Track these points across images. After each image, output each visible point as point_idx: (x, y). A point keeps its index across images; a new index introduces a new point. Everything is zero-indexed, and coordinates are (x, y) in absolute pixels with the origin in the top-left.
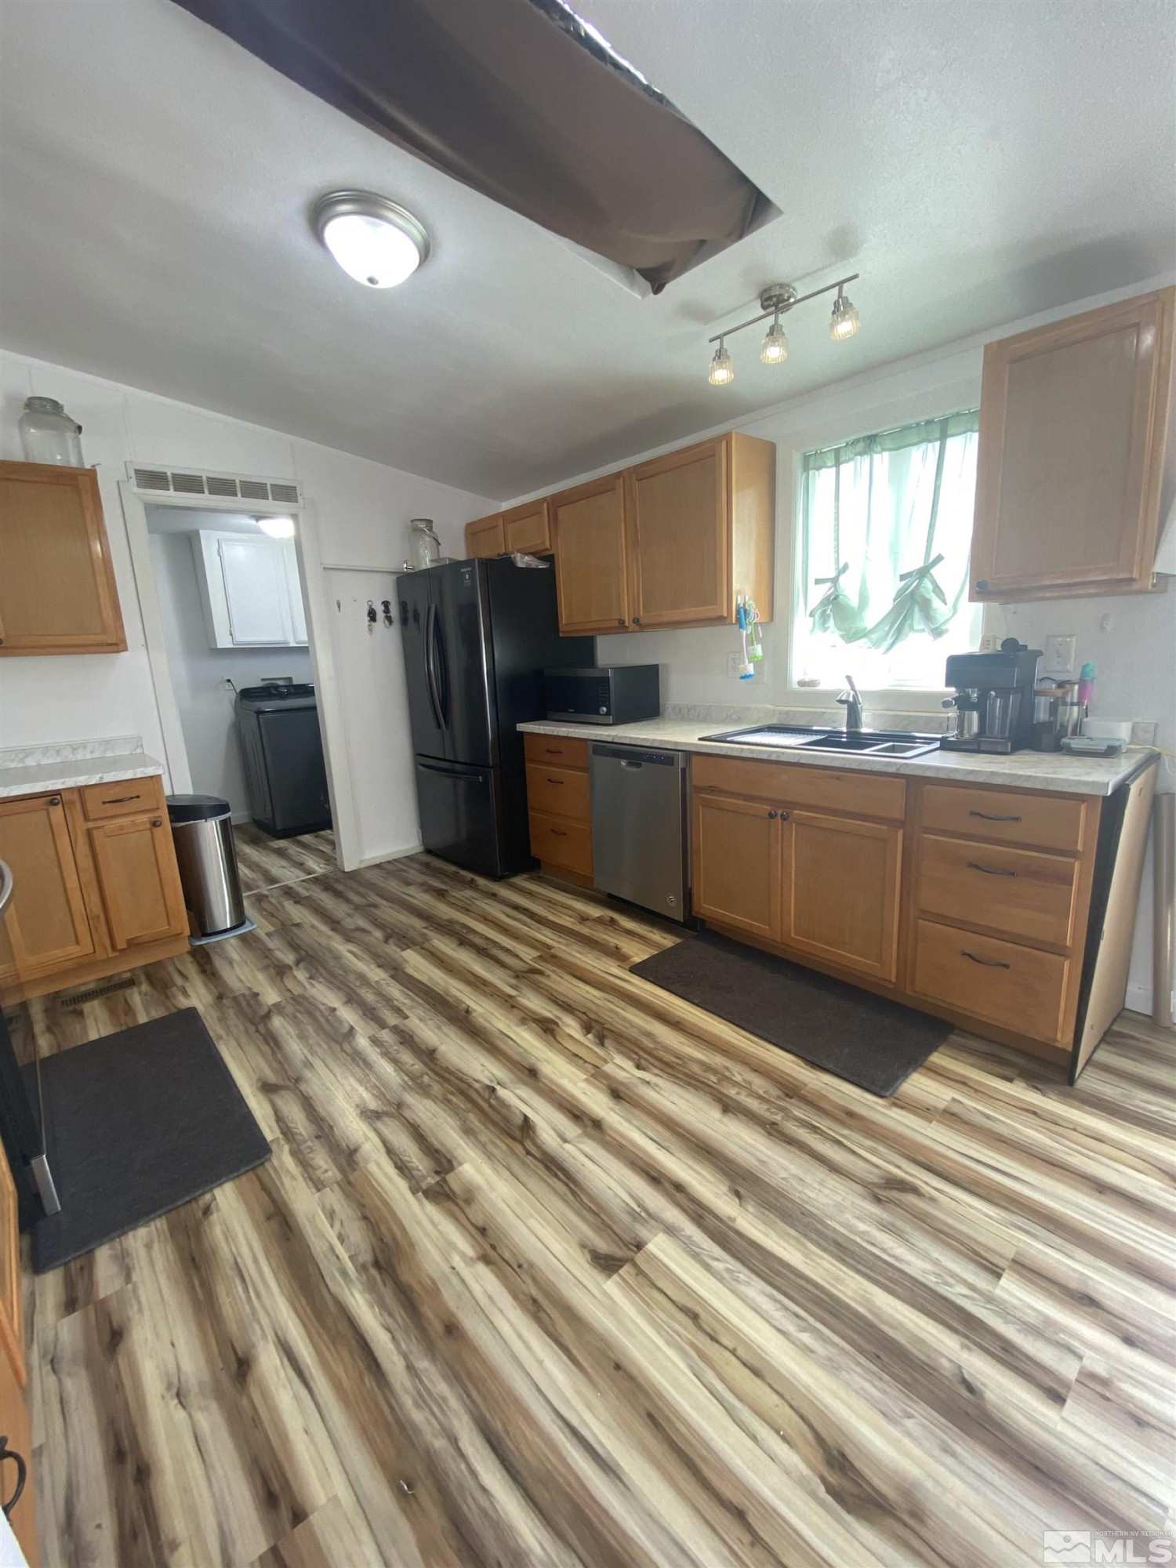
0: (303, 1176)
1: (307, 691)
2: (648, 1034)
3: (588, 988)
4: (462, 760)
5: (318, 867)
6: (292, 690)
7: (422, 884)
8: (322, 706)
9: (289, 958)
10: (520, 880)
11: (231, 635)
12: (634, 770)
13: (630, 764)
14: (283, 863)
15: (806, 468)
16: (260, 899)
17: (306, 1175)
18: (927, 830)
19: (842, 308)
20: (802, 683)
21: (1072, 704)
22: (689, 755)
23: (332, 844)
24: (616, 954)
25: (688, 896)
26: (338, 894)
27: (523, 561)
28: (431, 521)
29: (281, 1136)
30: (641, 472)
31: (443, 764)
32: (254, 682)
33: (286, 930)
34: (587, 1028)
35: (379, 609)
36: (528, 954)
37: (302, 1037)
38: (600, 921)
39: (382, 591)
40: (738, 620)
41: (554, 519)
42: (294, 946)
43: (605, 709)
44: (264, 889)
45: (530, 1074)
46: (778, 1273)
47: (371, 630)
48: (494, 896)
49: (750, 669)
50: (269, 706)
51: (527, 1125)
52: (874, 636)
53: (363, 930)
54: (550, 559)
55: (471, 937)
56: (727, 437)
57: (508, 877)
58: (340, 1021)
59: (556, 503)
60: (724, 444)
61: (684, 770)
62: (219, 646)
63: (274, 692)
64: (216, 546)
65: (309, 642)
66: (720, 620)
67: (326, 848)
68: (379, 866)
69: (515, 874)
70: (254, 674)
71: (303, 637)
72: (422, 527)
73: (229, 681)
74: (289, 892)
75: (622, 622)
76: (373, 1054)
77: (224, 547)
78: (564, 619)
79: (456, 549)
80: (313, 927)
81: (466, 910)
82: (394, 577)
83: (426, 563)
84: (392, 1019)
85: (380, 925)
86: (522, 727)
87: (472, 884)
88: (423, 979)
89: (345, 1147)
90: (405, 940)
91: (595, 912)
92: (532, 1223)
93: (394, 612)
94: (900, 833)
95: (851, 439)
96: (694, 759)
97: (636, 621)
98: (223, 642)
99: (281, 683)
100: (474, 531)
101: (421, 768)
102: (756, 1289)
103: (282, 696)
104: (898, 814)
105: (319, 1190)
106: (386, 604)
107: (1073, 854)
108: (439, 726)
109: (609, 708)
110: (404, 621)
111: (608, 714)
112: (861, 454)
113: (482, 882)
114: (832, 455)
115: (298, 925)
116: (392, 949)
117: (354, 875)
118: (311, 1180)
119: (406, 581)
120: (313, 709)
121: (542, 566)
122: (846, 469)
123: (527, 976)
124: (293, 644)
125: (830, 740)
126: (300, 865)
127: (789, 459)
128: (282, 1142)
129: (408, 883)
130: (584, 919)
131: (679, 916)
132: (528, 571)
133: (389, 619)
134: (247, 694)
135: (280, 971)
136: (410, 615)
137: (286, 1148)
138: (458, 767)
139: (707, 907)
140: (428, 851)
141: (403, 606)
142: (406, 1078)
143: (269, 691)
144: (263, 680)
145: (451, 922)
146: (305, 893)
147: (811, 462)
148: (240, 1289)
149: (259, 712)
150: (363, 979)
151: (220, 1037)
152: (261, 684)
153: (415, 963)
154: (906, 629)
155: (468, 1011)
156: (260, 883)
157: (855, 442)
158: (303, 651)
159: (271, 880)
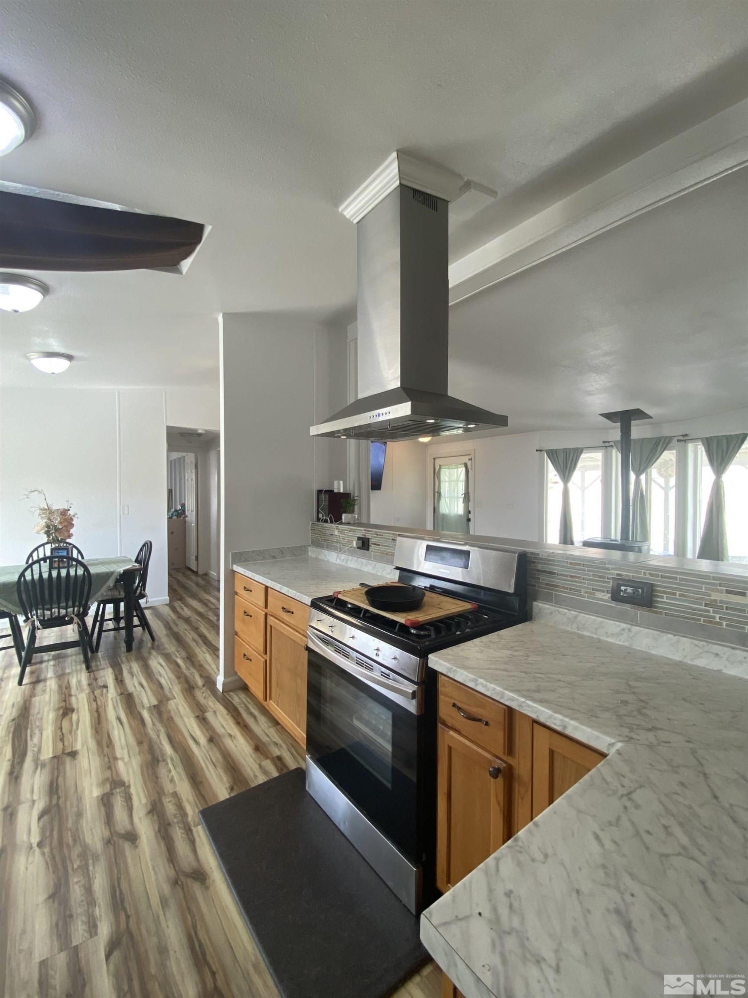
0: (182, 800)
17: (180, 801)
29: (193, 828)
89: (155, 815)
105: (175, 792)
118: (178, 797)
128: (192, 823)
137: (190, 819)
142: (91, 868)
148: (213, 758)
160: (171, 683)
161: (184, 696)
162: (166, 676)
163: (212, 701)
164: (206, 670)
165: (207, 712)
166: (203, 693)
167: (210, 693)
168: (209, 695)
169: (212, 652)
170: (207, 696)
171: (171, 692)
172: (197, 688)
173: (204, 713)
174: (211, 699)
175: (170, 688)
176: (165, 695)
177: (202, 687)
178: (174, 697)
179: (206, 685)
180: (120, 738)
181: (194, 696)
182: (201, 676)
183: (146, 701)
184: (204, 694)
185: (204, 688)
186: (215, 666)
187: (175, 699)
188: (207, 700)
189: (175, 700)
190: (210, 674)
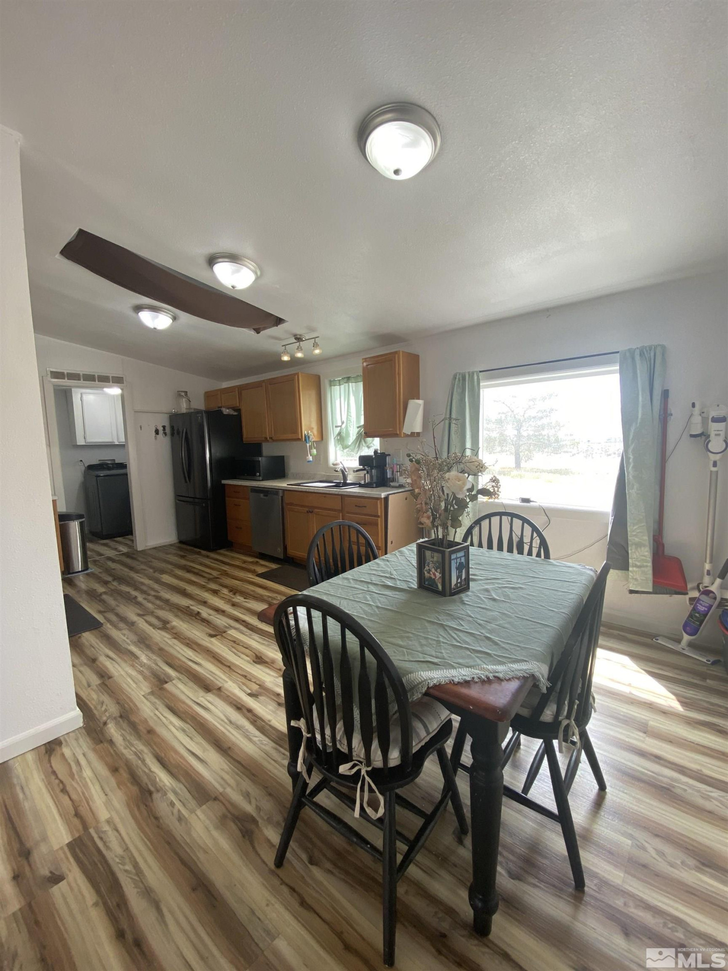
1: (123, 466)
2: (253, 591)
3: (236, 581)
4: (198, 497)
5: (124, 550)
6: (115, 466)
7: (175, 554)
8: (130, 474)
9: (110, 579)
10: (222, 551)
11: (85, 438)
12: (265, 498)
13: (265, 496)
14: (106, 548)
15: (331, 386)
16: (95, 562)
18: (348, 513)
19: (316, 345)
20: (334, 464)
21: (397, 472)
22: (284, 491)
23: (132, 541)
24: (253, 572)
25: (285, 548)
26: (133, 558)
27: (226, 411)
28: (187, 392)
30: (271, 381)
31: (188, 499)
32: (95, 461)
33: (108, 571)
34: (231, 591)
35: (161, 429)
36: (215, 573)
37: (115, 599)
38: (252, 563)
39: (162, 421)
40: (305, 440)
41: (240, 394)
42: (111, 575)
43: (258, 474)
44: (97, 558)
45: (204, 603)
46: (264, 633)
47: (156, 438)
48: (208, 557)
49: (311, 458)
50: (102, 473)
51: (199, 613)
52: (351, 448)
53: (145, 570)
54: (238, 410)
55: (193, 570)
56: (297, 374)
57: (216, 550)
58: (131, 595)
59: (241, 389)
60: (296, 376)
61: (282, 497)
62: (78, 444)
63: (105, 466)
64: (79, 396)
65: (125, 442)
66: (299, 439)
67: (129, 542)
68: (155, 548)
69: (220, 549)
70: (94, 458)
71: (122, 439)
72: (182, 394)
73: (81, 461)
74: (109, 559)
75: (266, 438)
76: (144, 602)
77: (84, 396)
78: (245, 436)
79: (199, 404)
80: (121, 569)
81: (193, 562)
82: (167, 416)
83: (184, 411)
84: (153, 593)
85: (151, 567)
86: (224, 482)
87: (199, 553)
88: (169, 582)
90: (163, 572)
91: (250, 559)
92: (193, 631)
93: (168, 430)
94: (341, 514)
95: (343, 377)
96: (285, 492)
97: (271, 438)
98: (80, 441)
99: (109, 462)
100: (208, 395)
101: (178, 501)
102: (256, 636)
103: (109, 469)
104: (340, 508)
106: (164, 427)
107: (378, 516)
108: (186, 482)
109: (260, 473)
110: (172, 434)
111: (260, 476)
112: (346, 383)
113: (203, 552)
114: (338, 382)
115: (114, 569)
116: (157, 575)
117: (143, 552)
119: (174, 418)
120: (126, 475)
121: (236, 413)
122: (342, 386)
123: (214, 580)
124: (117, 443)
125: (338, 485)
126: (116, 549)
127: (325, 383)
128: (107, 622)
129: (167, 554)
130: (245, 562)
131: (281, 556)
132: (228, 415)
133: (165, 434)
134: (91, 467)
135: (106, 583)
136: (175, 432)
138: (197, 500)
139: (291, 552)
140: (181, 542)
141: (172, 428)
142: (156, 606)
143: (102, 466)
144: (99, 460)
145: (185, 565)
146: (118, 559)
147: (332, 383)
149: (98, 476)
150: (143, 584)
151: (80, 601)
152: (98, 462)
153: (166, 578)
154: (361, 446)
155: (185, 590)
156: (94, 556)
157: (344, 378)
158: (122, 446)
159: (101, 555)
160: (160, 720)
161: (132, 701)
162: (173, 730)
163: (93, 699)
164: (101, 758)
165: (99, 685)
166: (106, 711)
167: (95, 712)
168: (96, 708)
169: (92, 831)
170: (99, 707)
171: (153, 704)
172: (115, 718)
173: (103, 683)
174: (94, 703)
175: (157, 709)
176: (160, 698)
177: (108, 721)
178: (147, 699)
179: (101, 725)
180: (183, 650)
181: (118, 703)
182: (111, 742)
183: (181, 686)
184: (103, 709)
185: (105, 718)
186: (85, 775)
187: (143, 696)
188: (99, 701)
189: (143, 694)
190: (94, 750)
